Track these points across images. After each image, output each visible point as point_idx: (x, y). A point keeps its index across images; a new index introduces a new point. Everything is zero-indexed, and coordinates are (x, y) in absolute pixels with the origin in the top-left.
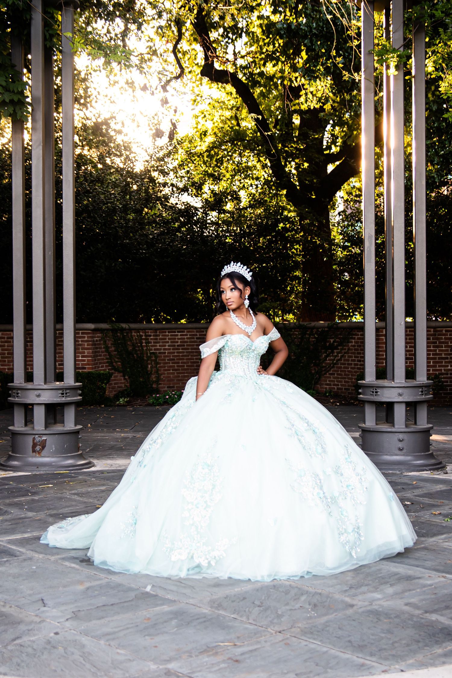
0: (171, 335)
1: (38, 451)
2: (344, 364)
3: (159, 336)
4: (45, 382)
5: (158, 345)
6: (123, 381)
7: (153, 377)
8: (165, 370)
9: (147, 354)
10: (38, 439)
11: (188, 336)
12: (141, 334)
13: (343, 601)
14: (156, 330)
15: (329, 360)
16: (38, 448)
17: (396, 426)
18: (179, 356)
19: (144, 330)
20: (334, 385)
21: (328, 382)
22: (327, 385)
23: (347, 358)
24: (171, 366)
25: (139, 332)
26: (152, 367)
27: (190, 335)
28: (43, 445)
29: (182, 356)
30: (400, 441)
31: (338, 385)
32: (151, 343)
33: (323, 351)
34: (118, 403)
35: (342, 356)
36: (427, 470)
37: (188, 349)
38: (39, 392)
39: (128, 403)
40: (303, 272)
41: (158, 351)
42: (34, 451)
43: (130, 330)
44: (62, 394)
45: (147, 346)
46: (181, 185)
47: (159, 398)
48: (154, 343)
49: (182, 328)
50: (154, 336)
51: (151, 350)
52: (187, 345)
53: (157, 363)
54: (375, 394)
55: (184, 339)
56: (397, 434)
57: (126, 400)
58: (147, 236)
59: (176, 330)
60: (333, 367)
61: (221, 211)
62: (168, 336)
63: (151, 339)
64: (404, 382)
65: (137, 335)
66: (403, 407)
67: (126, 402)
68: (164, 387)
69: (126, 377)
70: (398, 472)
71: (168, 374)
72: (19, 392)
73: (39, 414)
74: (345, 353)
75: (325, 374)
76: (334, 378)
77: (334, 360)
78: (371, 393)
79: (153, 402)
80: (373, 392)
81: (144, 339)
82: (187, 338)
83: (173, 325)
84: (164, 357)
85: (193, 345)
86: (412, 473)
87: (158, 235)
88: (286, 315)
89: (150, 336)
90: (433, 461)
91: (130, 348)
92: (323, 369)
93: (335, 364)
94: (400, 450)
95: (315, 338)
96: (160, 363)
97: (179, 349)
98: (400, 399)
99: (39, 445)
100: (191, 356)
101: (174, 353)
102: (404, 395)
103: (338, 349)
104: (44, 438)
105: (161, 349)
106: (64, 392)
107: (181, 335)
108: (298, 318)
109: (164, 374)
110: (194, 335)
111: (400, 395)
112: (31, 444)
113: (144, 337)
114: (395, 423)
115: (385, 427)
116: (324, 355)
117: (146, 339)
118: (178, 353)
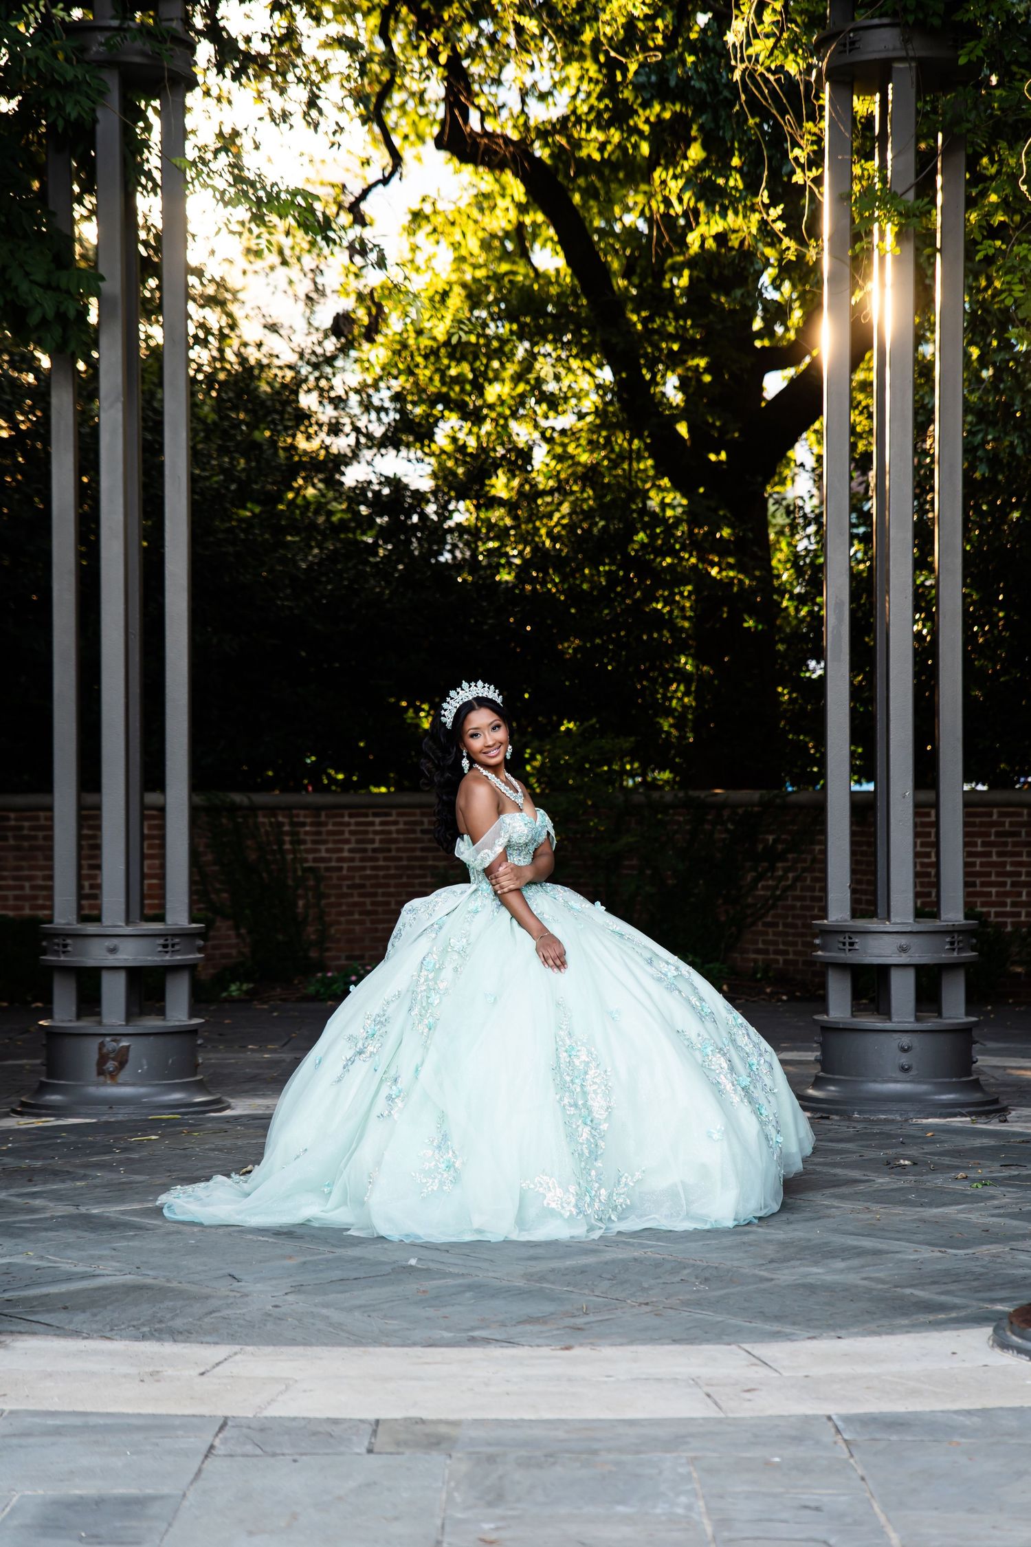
0: (358, 824)
1: (110, 1073)
2: (802, 898)
3: (325, 824)
4: (128, 921)
5: (323, 847)
6: (234, 941)
7: (311, 932)
8: (342, 914)
9: (295, 871)
10: (110, 1045)
11: (401, 826)
12: (281, 819)
13: (755, 1276)
14: (316, 809)
15: (766, 888)
16: (111, 1065)
17: (895, 1019)
18: (376, 877)
19: (288, 809)
20: (777, 952)
21: (761, 946)
22: (758, 951)
23: (808, 882)
24: (355, 904)
25: (275, 816)
26: (306, 906)
27: (406, 823)
28: (122, 1059)
29: (385, 877)
30: (904, 1050)
31: (786, 953)
32: (304, 842)
33: (748, 864)
34: (224, 995)
35: (796, 879)
36: (963, 1115)
37: (400, 859)
38: (115, 941)
39: (252, 996)
40: (699, 658)
41: (322, 865)
42: (101, 1072)
43: (253, 809)
44: (165, 946)
45: (294, 851)
46: (378, 431)
47: (333, 981)
48: (314, 842)
49: (381, 807)
50: (312, 824)
51: (306, 860)
52: (398, 850)
53: (320, 896)
54: (847, 947)
55: (390, 832)
56: (896, 1036)
57: (245, 987)
58: (293, 562)
59: (370, 811)
60: (774, 906)
61: (484, 501)
62: (348, 824)
63: (306, 833)
64: (911, 921)
65: (271, 824)
66: (910, 976)
67: (247, 992)
68: (338, 958)
69: (243, 931)
70: (899, 1118)
71: (348, 922)
72: (69, 941)
73: (114, 991)
74: (804, 870)
75: (754, 924)
76: (775, 934)
77: (776, 887)
78: (841, 946)
79: (318, 992)
80: (844, 944)
81: (287, 833)
82: (398, 832)
83: (354, 797)
84: (340, 878)
85: (413, 850)
86: (930, 1120)
87: (324, 563)
88: (653, 771)
89: (303, 824)
90: (977, 1096)
91: (253, 856)
92: (749, 912)
93: (779, 898)
94: (905, 1069)
95: (727, 831)
96: (328, 896)
97: (377, 859)
98: (903, 959)
99: (113, 1059)
100: (409, 877)
101: (364, 868)
102: (912, 950)
103: (786, 860)
104: (124, 1043)
105: (330, 860)
106: (169, 942)
107: (382, 823)
108: (685, 780)
109: (339, 923)
110: (415, 823)
111: (903, 950)
112: (95, 1056)
113: (286, 828)
114: (893, 1010)
115: (869, 1021)
116: (750, 876)
117: (293, 834)
118: (373, 868)
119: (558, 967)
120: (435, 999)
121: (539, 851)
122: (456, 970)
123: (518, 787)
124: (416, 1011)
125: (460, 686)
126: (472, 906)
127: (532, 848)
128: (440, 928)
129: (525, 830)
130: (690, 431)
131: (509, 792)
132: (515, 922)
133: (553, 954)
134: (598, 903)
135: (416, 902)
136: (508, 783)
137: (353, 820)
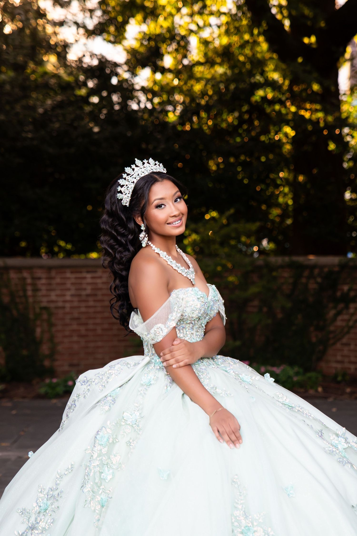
0: (75, 278)
3: (55, 278)
5: (53, 293)
7: (45, 349)
8: (66, 337)
9: (34, 309)
12: (25, 275)
14: (49, 269)
15: (342, 320)
18: (88, 312)
19: (30, 268)
20: (350, 362)
21: (339, 358)
22: (338, 362)
24: (74, 330)
25: (21, 273)
26: (43, 332)
29: (94, 312)
31: (356, 363)
32: (41, 290)
33: (331, 305)
40: (296, 172)
41: (53, 305)
43: (7, 269)
45: (34, 296)
46: (91, 24)
47: (57, 385)
48: (47, 290)
49: (93, 267)
50: (46, 278)
51: (42, 302)
53: (51, 325)
55: (97, 283)
58: (34, 108)
59: (84, 270)
60: (348, 332)
61: (157, 69)
62: (70, 278)
63: (42, 284)
65: (18, 278)
68: (64, 366)
71: (70, 342)
75: (334, 344)
76: (348, 351)
77: (349, 320)
79: (46, 393)
81: (29, 284)
83: (77, 260)
84: (64, 314)
87: (54, 108)
89: (40, 278)
91: (6, 300)
92: (331, 336)
93: (352, 327)
95: (317, 283)
96: (56, 325)
97: (88, 301)
101: (79, 307)
105: (57, 302)
107: (92, 278)
109: (63, 343)
113: (29, 281)
116: (332, 313)
117: (34, 285)
118: (87, 307)
119: (233, 442)
120: (108, 474)
121: (210, 326)
122: (129, 443)
123: (189, 262)
124: (88, 488)
125: (134, 163)
126: (145, 379)
127: (204, 322)
128: (114, 401)
129: (198, 305)
130: (291, 26)
131: (181, 269)
132: (187, 398)
133: (228, 430)
134: (268, 375)
135: (90, 374)
136: (179, 259)
137: (73, 276)
